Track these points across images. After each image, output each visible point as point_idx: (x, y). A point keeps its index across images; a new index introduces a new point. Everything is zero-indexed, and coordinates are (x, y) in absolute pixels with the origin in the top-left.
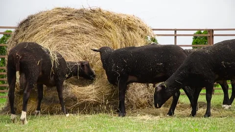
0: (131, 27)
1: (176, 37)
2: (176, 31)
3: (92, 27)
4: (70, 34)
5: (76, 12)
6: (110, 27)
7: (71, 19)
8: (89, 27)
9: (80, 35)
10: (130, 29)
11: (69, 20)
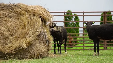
0: (35, 14)
1: (84, 16)
2: (84, 13)
3: (14, 14)
4: (2, 18)
5: (6, 6)
6: (23, 14)
7: (3, 9)
8: (12, 14)
9: (7, 18)
10: (34, 15)
11: (2, 10)
